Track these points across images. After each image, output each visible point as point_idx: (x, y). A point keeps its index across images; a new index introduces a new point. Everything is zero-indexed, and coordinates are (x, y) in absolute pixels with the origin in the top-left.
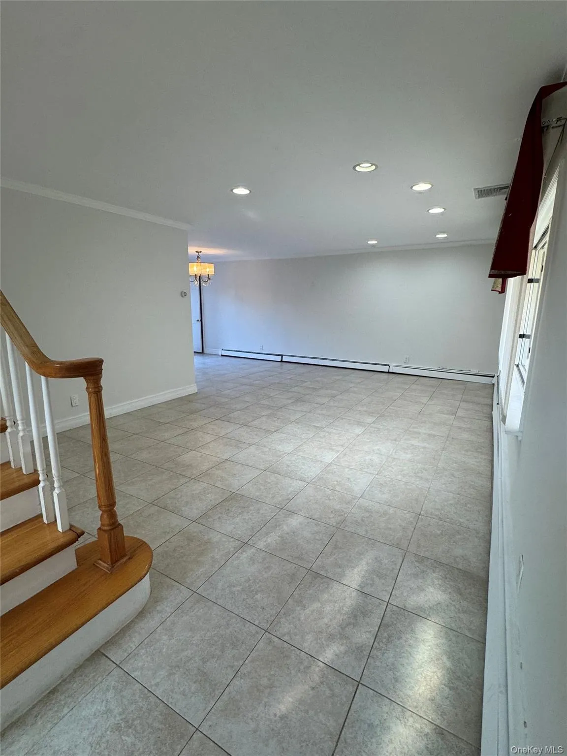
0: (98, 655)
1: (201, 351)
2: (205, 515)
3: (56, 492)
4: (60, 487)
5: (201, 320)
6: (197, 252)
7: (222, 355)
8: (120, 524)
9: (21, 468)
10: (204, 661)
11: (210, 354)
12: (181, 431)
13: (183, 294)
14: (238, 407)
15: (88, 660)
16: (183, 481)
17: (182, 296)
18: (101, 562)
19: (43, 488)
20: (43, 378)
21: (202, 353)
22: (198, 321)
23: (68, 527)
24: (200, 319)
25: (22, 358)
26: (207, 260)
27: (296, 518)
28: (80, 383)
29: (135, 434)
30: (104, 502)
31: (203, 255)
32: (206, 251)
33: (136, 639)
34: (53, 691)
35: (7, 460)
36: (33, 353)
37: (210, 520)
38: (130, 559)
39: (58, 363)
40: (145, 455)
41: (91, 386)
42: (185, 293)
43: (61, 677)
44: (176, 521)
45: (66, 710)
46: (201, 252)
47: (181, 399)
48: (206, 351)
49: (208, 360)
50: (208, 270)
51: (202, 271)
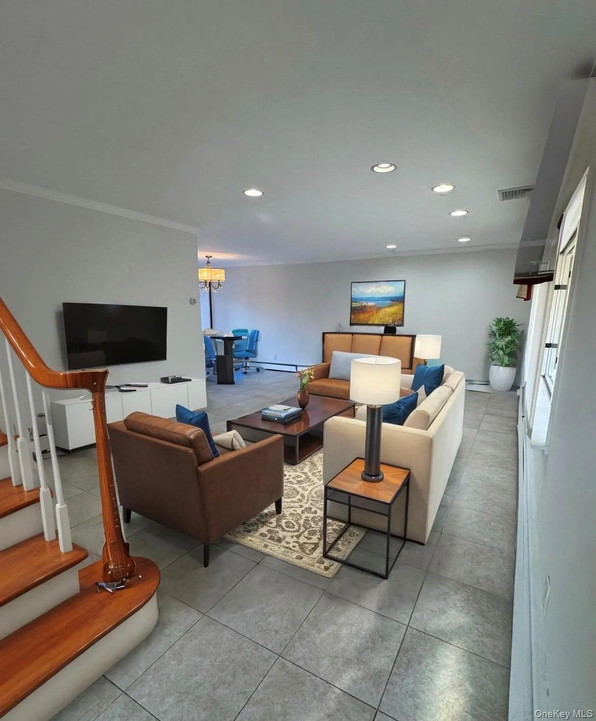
3: (59, 506)
4: (62, 501)
6: (207, 257)
9: (22, 484)
10: (215, 687)
13: (192, 302)
15: (92, 686)
23: (71, 547)
31: (213, 260)
32: (217, 256)
33: (143, 664)
42: (194, 300)
46: (211, 257)
50: (218, 276)
51: (212, 277)
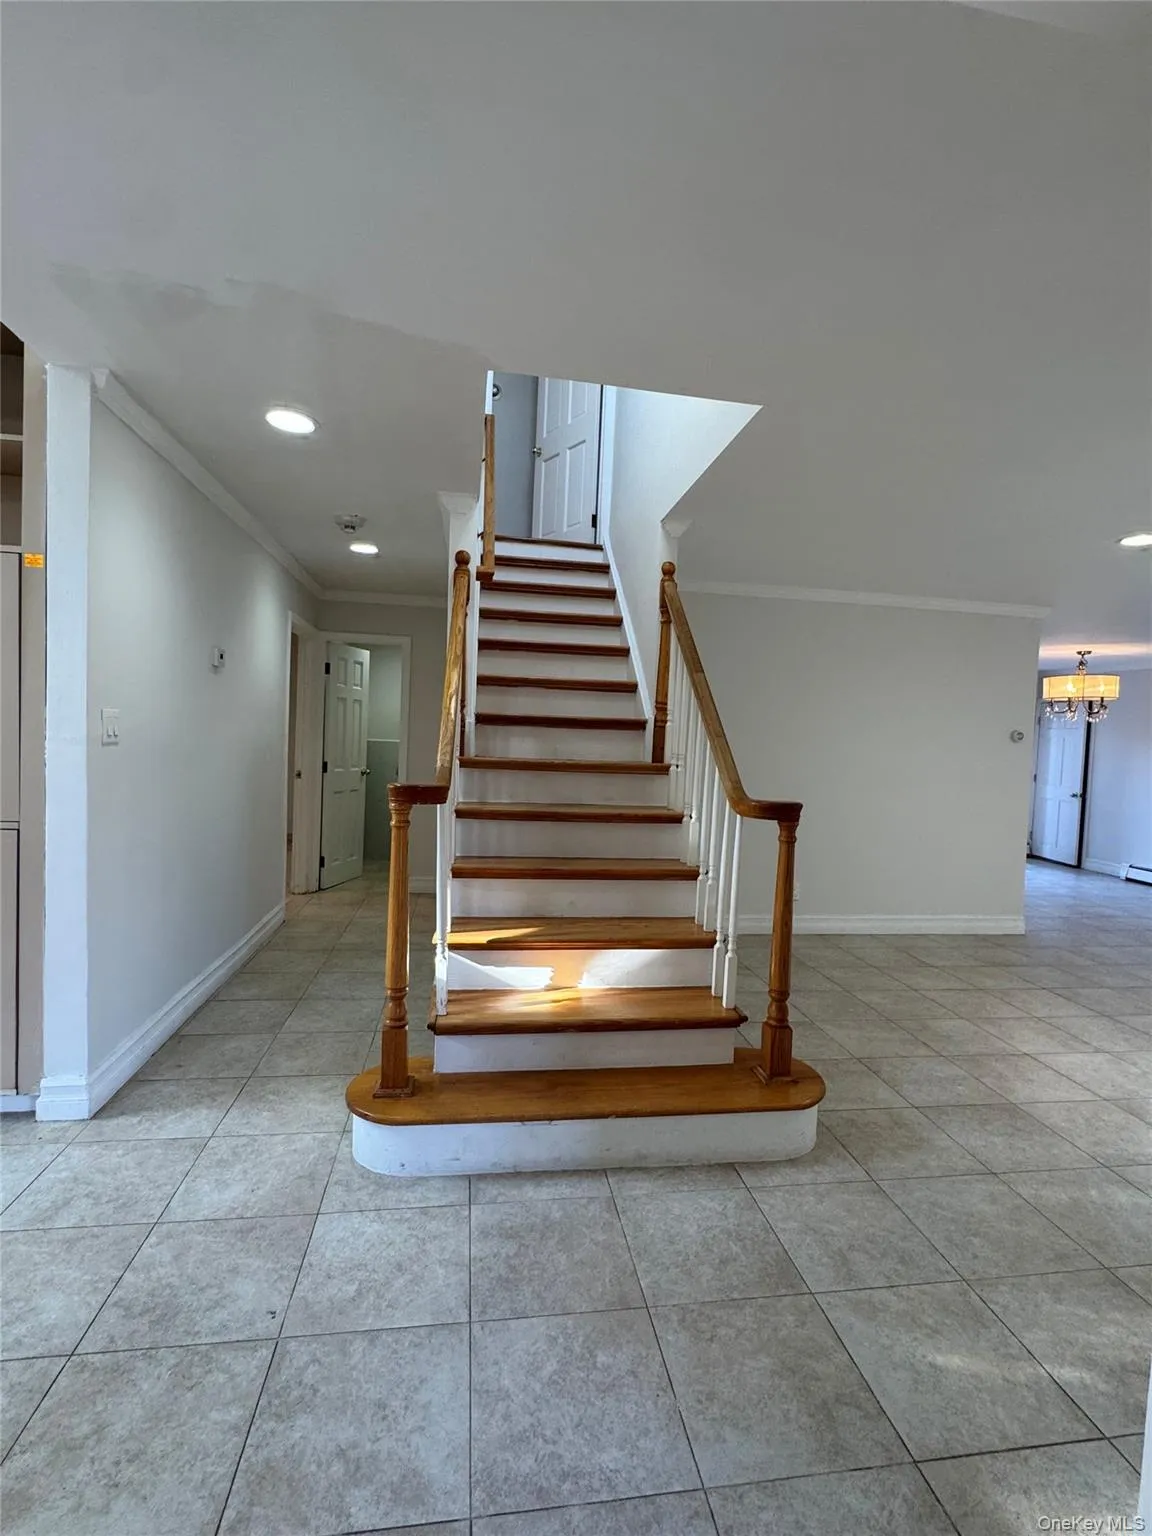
0: (729, 1168)
1: (1074, 862)
2: (940, 1108)
3: (729, 955)
4: (733, 950)
5: (1084, 796)
6: (1079, 653)
7: (1128, 880)
8: (788, 1027)
9: (702, 926)
10: (851, 1247)
11: (1098, 873)
12: (958, 985)
13: (1016, 736)
14: (1109, 981)
15: (719, 1165)
16: (923, 1051)
17: (1013, 740)
18: (759, 1068)
19: (718, 949)
20: (738, 816)
21: (1078, 866)
22: (1074, 796)
23: (732, 1007)
24: (1078, 790)
25: (725, 795)
26: (1105, 668)
27: (1130, 1192)
28: (772, 827)
29: (871, 966)
30: (775, 985)
31: (1095, 658)
32: (1100, 650)
33: (777, 1180)
34: (680, 1168)
35: (692, 915)
36: (734, 789)
37: (944, 1117)
38: (793, 1081)
39: (754, 801)
40: (875, 998)
41: (784, 833)
42: (1020, 734)
43: (690, 1160)
44: (884, 1094)
45: (686, 1188)
46: (1089, 652)
47: (985, 938)
48: (1087, 864)
49: (1089, 886)
50: (1106, 688)
51: (1086, 690)
